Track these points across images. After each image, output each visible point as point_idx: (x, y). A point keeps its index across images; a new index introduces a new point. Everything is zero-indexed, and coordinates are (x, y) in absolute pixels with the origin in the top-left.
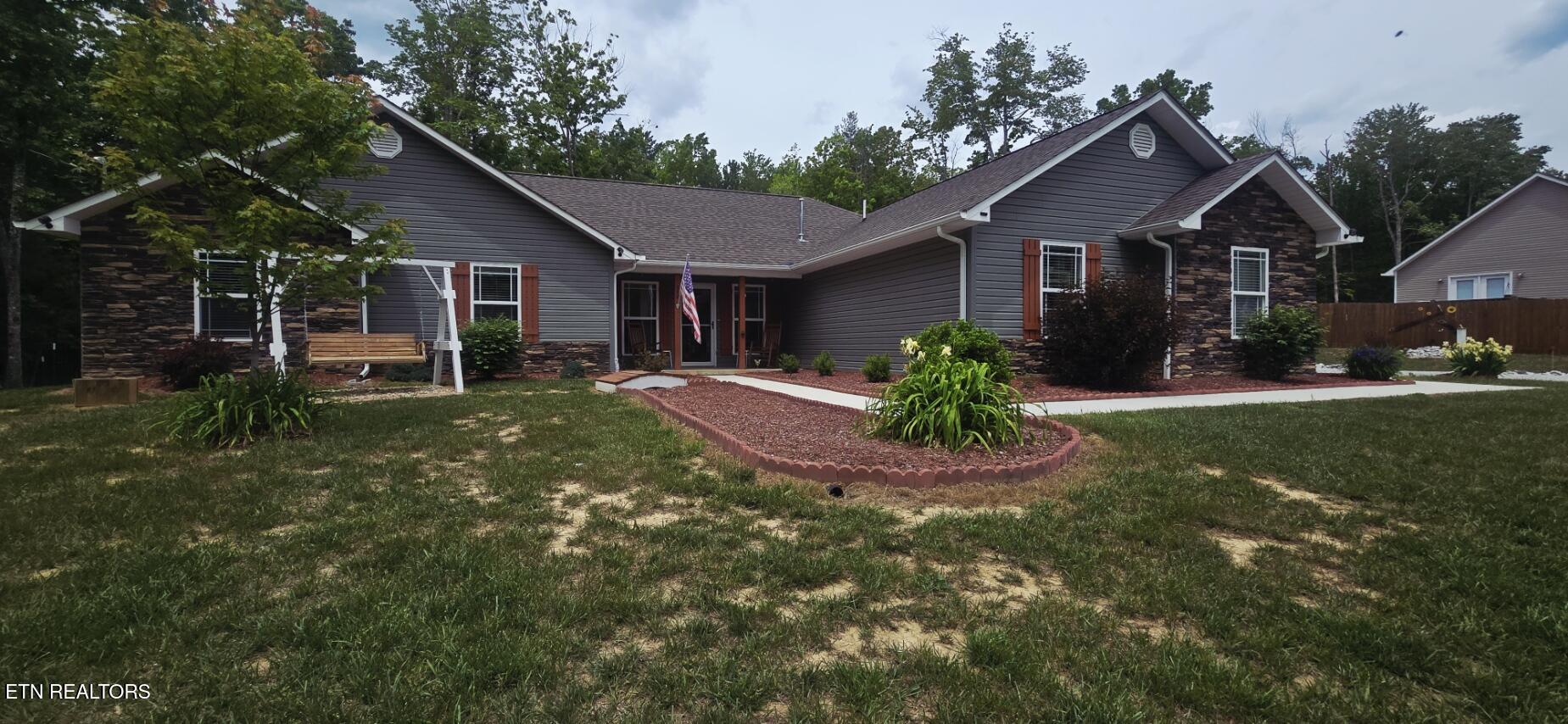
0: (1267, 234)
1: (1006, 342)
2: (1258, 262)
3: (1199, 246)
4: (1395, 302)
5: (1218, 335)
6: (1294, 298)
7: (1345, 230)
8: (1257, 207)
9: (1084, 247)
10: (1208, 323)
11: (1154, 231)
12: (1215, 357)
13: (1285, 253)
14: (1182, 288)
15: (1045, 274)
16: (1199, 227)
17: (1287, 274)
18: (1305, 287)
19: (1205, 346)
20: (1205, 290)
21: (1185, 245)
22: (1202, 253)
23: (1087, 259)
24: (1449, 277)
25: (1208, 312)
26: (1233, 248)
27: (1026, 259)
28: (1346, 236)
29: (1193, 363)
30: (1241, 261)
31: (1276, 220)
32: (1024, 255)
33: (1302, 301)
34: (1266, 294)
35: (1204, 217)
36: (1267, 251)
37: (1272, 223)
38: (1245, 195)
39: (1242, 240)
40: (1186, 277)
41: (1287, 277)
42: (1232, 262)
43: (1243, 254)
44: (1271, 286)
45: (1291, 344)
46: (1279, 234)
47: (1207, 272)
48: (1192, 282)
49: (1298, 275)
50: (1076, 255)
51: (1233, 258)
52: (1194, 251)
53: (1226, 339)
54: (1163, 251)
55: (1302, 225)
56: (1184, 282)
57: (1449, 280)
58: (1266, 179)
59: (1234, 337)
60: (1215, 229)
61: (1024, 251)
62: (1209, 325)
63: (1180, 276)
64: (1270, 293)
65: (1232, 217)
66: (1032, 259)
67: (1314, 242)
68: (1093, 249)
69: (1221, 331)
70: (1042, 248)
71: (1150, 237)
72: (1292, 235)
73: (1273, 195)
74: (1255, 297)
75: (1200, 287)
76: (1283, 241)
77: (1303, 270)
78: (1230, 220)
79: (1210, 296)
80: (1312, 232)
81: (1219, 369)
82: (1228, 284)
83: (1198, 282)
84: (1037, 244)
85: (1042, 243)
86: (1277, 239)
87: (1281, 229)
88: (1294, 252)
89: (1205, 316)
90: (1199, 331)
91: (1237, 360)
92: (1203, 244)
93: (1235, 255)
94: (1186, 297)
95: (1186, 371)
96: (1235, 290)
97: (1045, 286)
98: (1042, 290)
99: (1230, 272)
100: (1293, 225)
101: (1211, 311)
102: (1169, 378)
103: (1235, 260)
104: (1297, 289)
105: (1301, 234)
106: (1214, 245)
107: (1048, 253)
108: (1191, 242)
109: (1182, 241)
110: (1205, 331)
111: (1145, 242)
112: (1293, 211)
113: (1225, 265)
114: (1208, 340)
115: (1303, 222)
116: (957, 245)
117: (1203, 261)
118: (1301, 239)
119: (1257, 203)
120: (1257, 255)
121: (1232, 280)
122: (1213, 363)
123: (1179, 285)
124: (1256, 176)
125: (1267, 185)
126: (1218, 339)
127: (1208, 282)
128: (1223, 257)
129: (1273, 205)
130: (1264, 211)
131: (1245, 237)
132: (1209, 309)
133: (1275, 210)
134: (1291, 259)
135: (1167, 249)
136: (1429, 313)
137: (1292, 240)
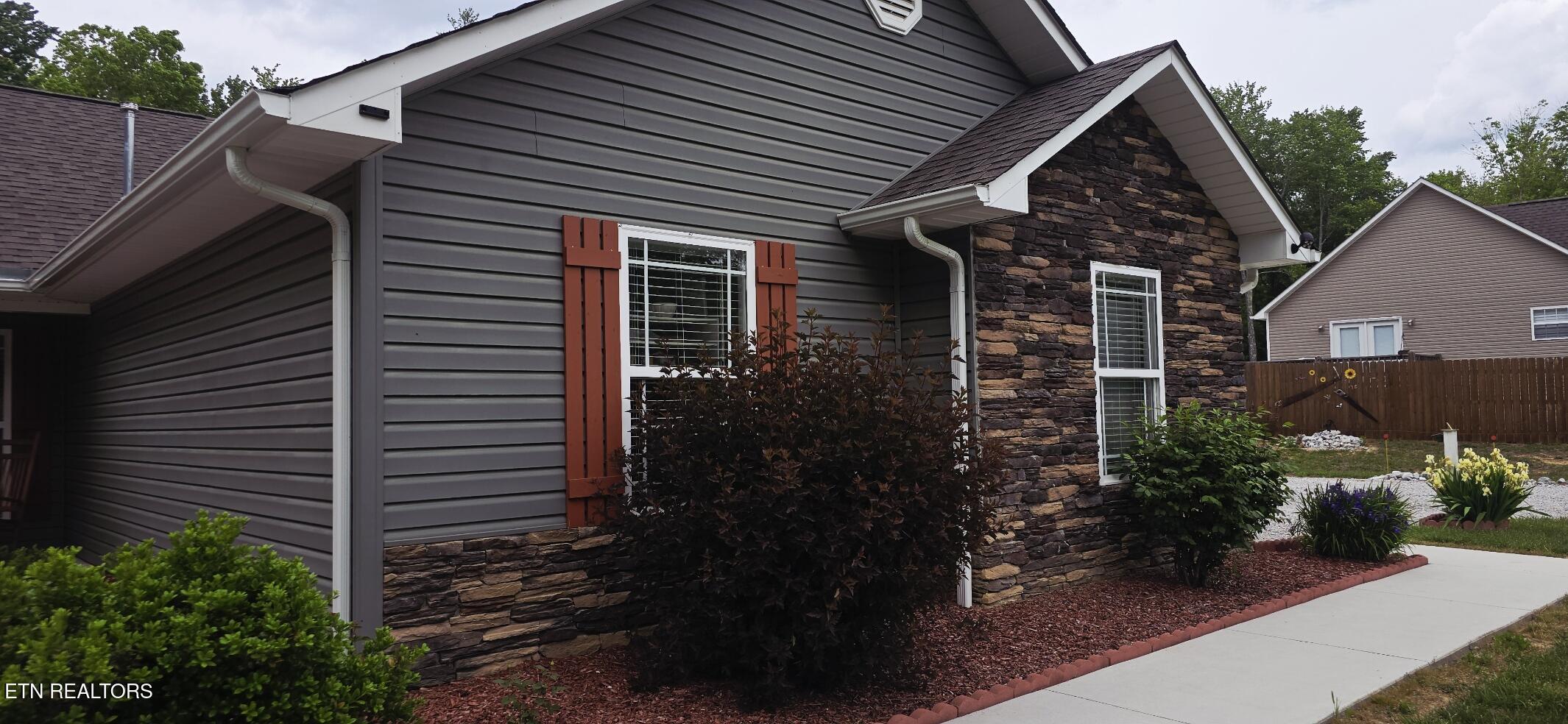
0: (1155, 236)
1: (502, 545)
2: (1142, 300)
3: (1025, 259)
4: (1269, 360)
5: (1074, 479)
6: (1211, 380)
7: (1292, 236)
8: (1135, 172)
9: (748, 247)
10: (1051, 450)
11: (920, 216)
12: (1070, 534)
13: (1190, 280)
14: (989, 365)
15: (636, 325)
16: (1025, 209)
17: (1193, 328)
18: (1228, 355)
19: (1047, 509)
20: (1043, 367)
21: (992, 254)
22: (1030, 275)
23: (758, 283)
24: (1331, 323)
25: (1049, 423)
26: (1096, 267)
27: (573, 277)
28: (1295, 249)
29: (1024, 557)
30: (1110, 297)
31: (1169, 205)
32: (564, 265)
33: (1223, 387)
34: (1159, 373)
35: (1036, 182)
36: (1156, 275)
37: (1164, 213)
38: (1112, 144)
39: (1110, 248)
40: (999, 335)
41: (1195, 335)
42: (1094, 298)
43: (1114, 281)
44: (1168, 356)
45: (1228, 503)
46: (1177, 239)
47: (1043, 323)
48: (1011, 349)
49: (1214, 331)
50: (729, 272)
51: (1095, 290)
52: (1013, 271)
53: (1088, 487)
54: (943, 267)
55: (1215, 221)
56: (995, 349)
57: (1331, 325)
58: (1149, 110)
59: (1106, 480)
60: (1056, 219)
61: (562, 255)
62: (1052, 456)
63: (984, 333)
64: (1168, 372)
65: (1090, 192)
66: (593, 279)
67: (1236, 259)
68: (776, 259)
69: (1077, 469)
70: (623, 248)
71: (911, 227)
72: (1198, 239)
73: (1163, 149)
74: (1138, 382)
75: (1030, 360)
76: (1184, 253)
77: (1220, 319)
78: (1085, 200)
79: (1052, 382)
80: (1233, 237)
81: (1078, 564)
82: (1088, 352)
83: (1025, 348)
84: (607, 236)
85: (626, 232)
86: (1175, 249)
87: (1180, 226)
88: (1204, 280)
89: (1043, 433)
90: (1033, 477)
91: (1114, 536)
92: (1032, 252)
93: (1099, 283)
94: (1000, 389)
95: (1005, 582)
96: (1102, 365)
97: (637, 359)
98: (628, 371)
99: (1091, 326)
100: (1201, 221)
101: (1056, 420)
102: (969, 604)
103: (1100, 296)
104: (1215, 359)
105: (1214, 241)
106: (1057, 256)
107: (646, 263)
108: (1008, 247)
109: (988, 243)
110: (1046, 472)
111: (902, 245)
112: (1198, 189)
113: (1078, 308)
114: (1052, 494)
115: (1216, 214)
116: (324, 226)
117: (1034, 294)
118: (1216, 251)
119: (1136, 165)
120: (1138, 283)
121: (1096, 343)
122: (1065, 550)
123: (984, 356)
124: (1130, 102)
125: (1154, 126)
126: (1072, 488)
127: (1045, 348)
128: (1076, 286)
129: (1165, 171)
130: (1151, 183)
131: (1116, 240)
132: (1049, 416)
133: (1170, 183)
134: (1199, 294)
135: (953, 261)
136: (1323, 380)
137: (1200, 252)
